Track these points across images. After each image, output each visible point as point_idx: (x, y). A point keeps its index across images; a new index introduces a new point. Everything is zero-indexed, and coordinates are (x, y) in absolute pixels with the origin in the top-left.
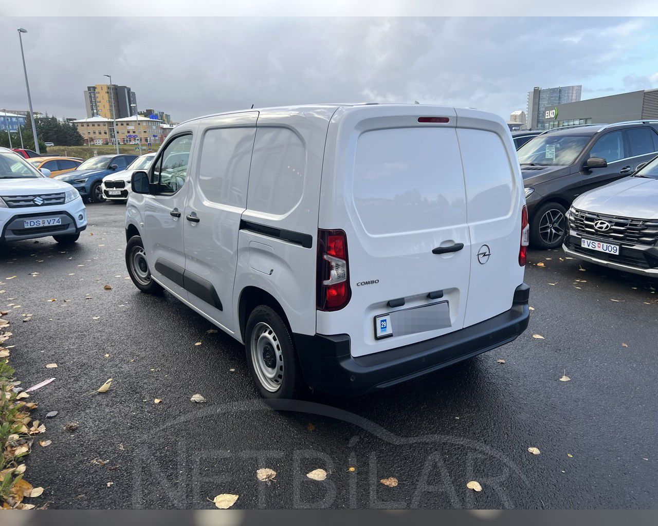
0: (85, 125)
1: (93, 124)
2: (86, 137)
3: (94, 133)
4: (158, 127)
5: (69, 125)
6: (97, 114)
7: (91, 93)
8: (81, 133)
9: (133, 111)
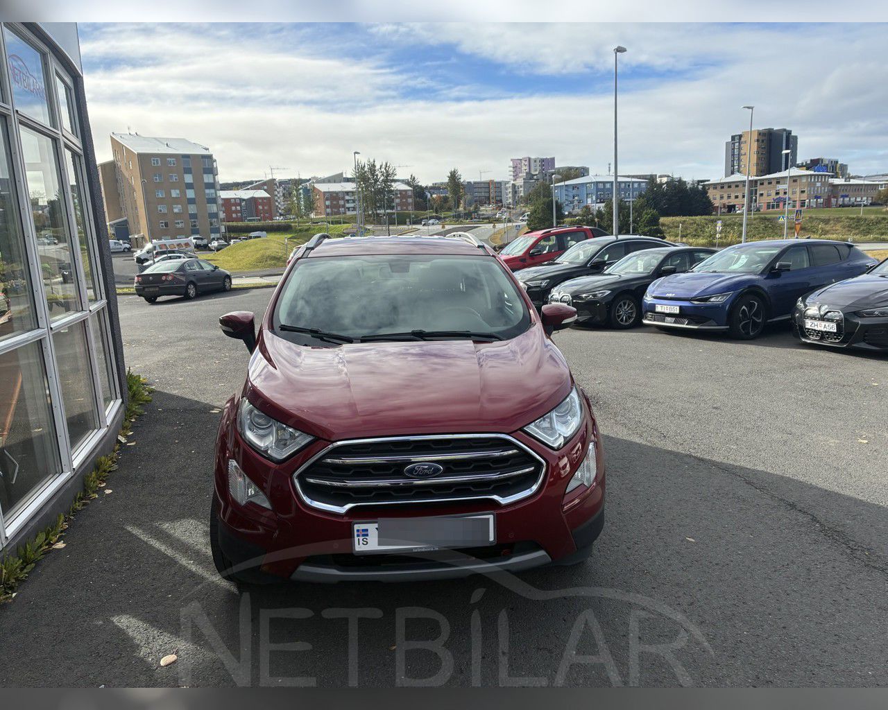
0: (719, 187)
1: (729, 185)
2: (717, 203)
3: (729, 197)
4: (823, 184)
5: (697, 187)
6: (738, 172)
7: (734, 144)
8: (711, 198)
9: (791, 162)
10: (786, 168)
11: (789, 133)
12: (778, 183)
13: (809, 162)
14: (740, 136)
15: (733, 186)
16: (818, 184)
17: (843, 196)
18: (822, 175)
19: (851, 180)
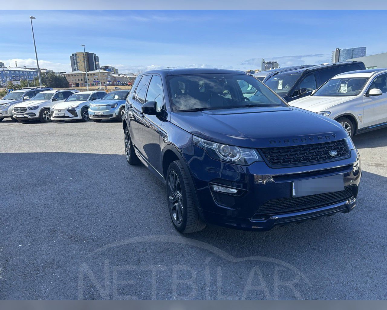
0: (71, 76)
1: (75, 75)
2: (71, 82)
3: (76, 80)
4: (111, 76)
5: (61, 75)
6: (77, 69)
7: (74, 57)
8: (68, 80)
9: (97, 67)
10: (96, 70)
11: (95, 55)
12: (94, 75)
13: (104, 67)
14: (76, 54)
15: (77, 76)
16: (109, 76)
17: (118, 81)
18: (109, 73)
19: (120, 75)
